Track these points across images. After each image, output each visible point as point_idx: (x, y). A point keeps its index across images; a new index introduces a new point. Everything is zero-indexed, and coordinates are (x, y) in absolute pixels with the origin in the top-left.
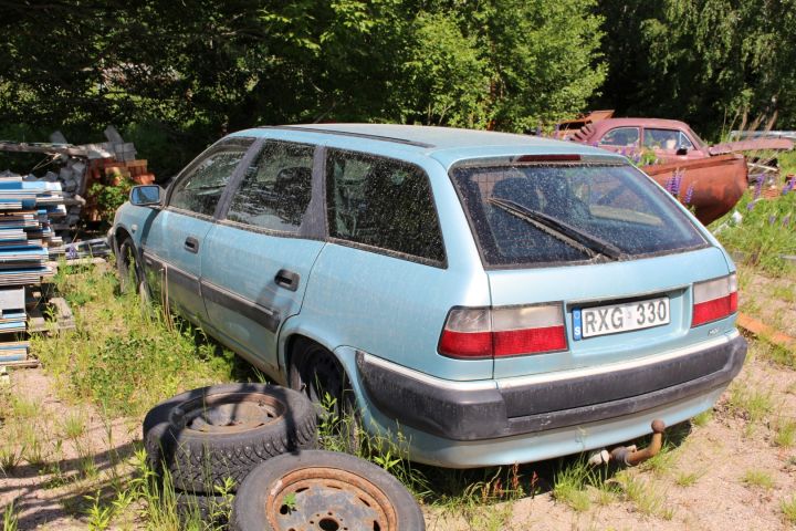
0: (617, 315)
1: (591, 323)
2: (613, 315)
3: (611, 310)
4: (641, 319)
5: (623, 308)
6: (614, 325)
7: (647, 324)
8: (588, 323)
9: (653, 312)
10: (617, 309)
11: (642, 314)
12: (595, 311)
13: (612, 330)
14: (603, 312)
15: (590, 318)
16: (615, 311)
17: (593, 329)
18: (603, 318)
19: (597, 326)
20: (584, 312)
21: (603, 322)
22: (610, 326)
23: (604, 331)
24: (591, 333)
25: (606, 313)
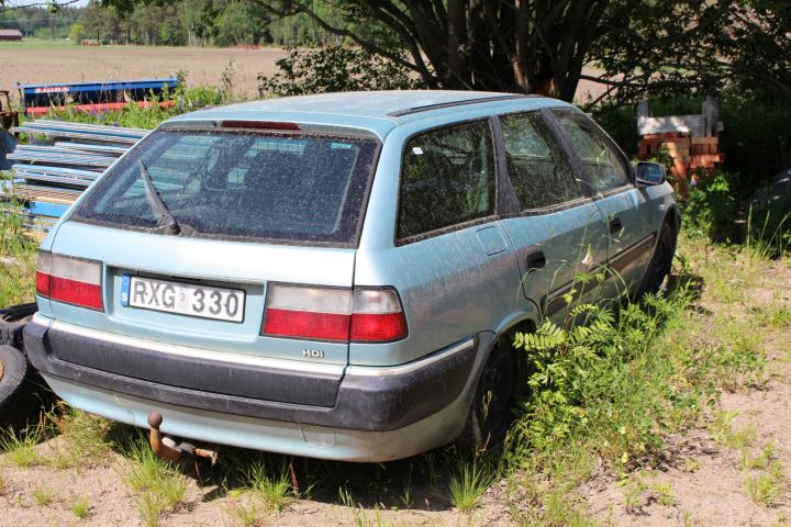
0: (169, 292)
1: (142, 293)
2: (164, 292)
3: (163, 286)
4: (198, 306)
5: (177, 288)
6: (165, 303)
7: (206, 313)
8: (137, 292)
9: (218, 303)
10: (169, 287)
11: (201, 301)
12: (147, 283)
13: (162, 308)
14: (155, 285)
15: (140, 288)
16: (167, 288)
17: (143, 300)
18: (155, 292)
19: (147, 299)
20: (134, 280)
21: (154, 296)
22: (161, 302)
23: (153, 306)
24: (139, 304)
25: (158, 287)
